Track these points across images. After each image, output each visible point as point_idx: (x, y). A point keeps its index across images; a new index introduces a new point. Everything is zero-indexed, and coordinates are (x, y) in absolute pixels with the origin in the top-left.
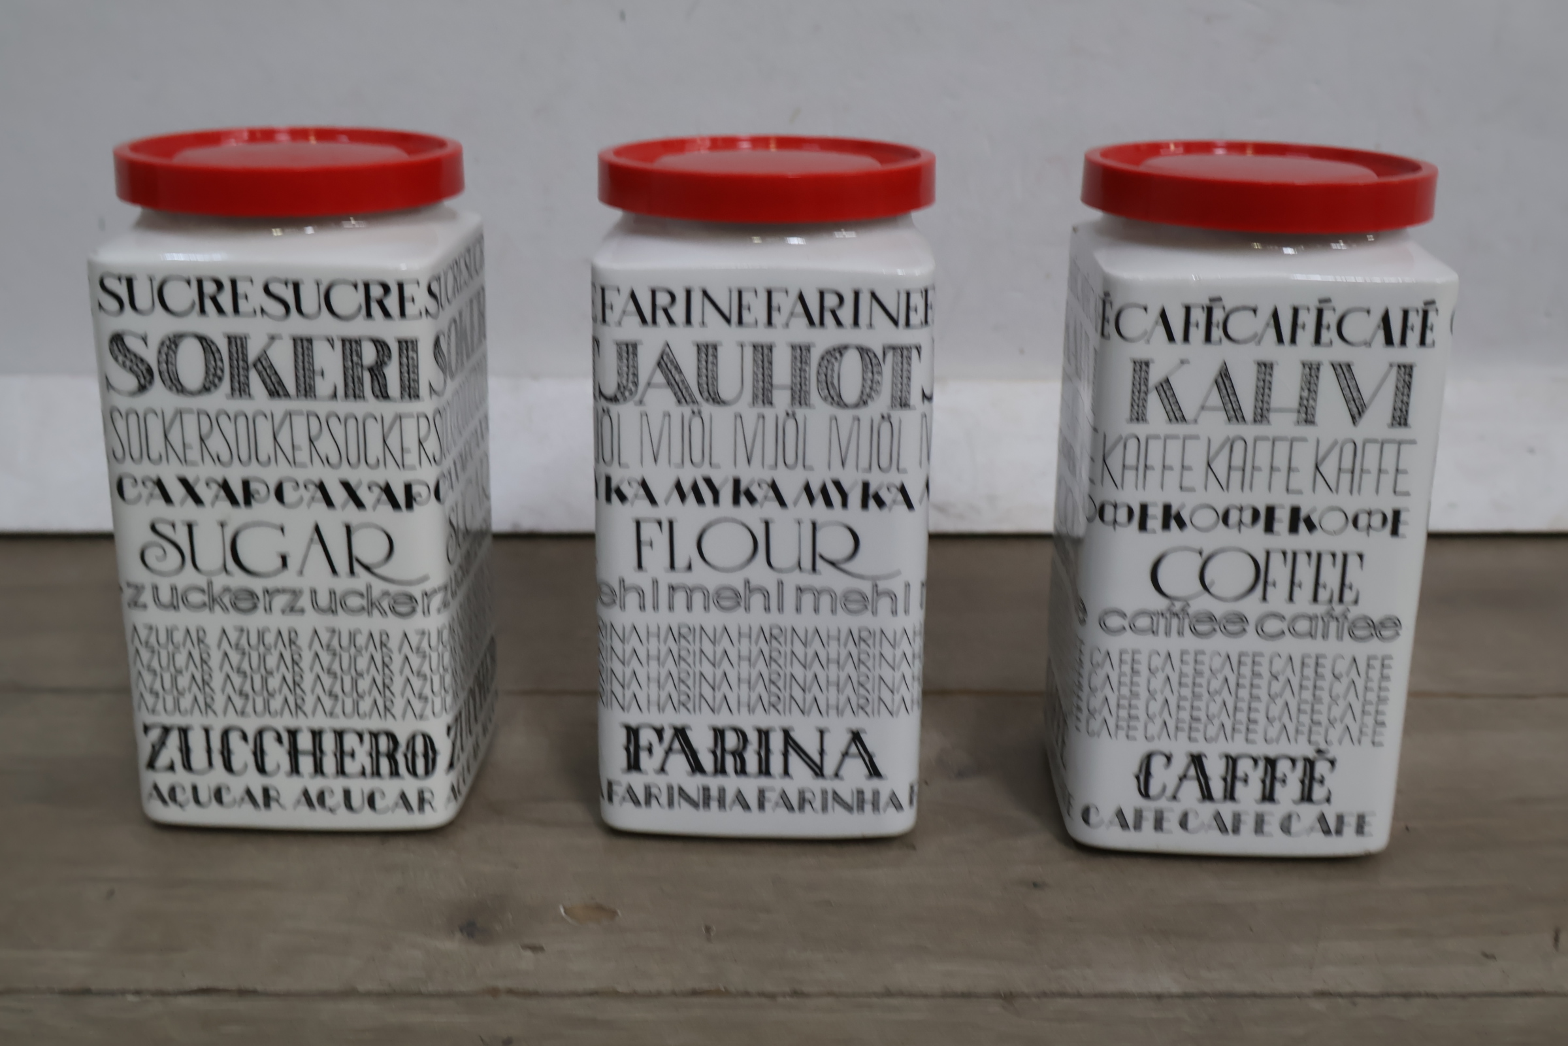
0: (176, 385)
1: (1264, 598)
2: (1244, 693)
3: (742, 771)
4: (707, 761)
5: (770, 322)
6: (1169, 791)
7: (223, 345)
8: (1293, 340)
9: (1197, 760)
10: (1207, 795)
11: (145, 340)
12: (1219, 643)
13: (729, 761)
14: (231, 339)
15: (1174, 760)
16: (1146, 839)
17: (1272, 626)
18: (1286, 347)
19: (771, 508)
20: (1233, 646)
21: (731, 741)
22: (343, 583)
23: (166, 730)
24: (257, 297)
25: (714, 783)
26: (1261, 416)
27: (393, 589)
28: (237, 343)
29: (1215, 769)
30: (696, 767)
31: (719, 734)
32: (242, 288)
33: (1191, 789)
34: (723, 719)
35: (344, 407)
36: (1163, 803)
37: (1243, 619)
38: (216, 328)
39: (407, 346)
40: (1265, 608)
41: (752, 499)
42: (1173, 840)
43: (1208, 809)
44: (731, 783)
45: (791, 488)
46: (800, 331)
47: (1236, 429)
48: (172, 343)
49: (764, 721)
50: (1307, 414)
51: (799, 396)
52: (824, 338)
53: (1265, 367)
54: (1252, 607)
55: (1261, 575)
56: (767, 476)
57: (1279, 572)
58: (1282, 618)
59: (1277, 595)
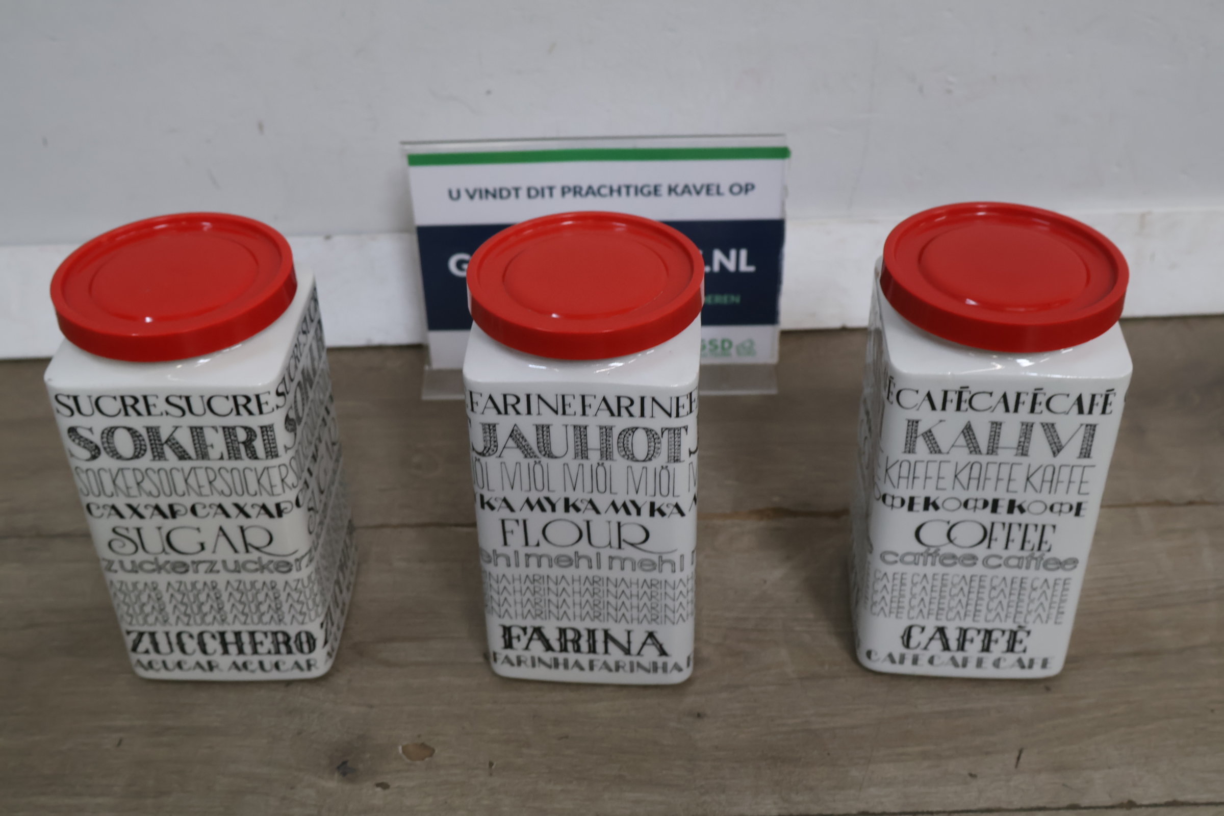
0: (115, 454)
1: (989, 547)
2: (973, 596)
3: (578, 650)
4: (556, 645)
5: (584, 413)
6: (923, 645)
7: (144, 433)
8: (1016, 410)
9: (941, 630)
10: (946, 647)
11: (91, 430)
12: (959, 570)
13: (570, 646)
14: (148, 429)
15: (926, 630)
16: (907, 668)
17: (993, 562)
18: (1011, 414)
19: (590, 514)
20: (968, 572)
21: (570, 635)
23: (141, 634)
24: (162, 406)
25: (561, 657)
26: (992, 450)
28: (153, 431)
29: (953, 636)
30: (549, 648)
31: (563, 632)
32: (151, 401)
33: (937, 645)
34: (564, 624)
35: (229, 464)
36: (918, 651)
37: (974, 558)
38: (139, 423)
39: (267, 429)
40: (989, 552)
41: (577, 509)
42: (923, 669)
43: (947, 655)
44: (572, 657)
45: (602, 504)
46: (605, 418)
47: (975, 458)
48: (110, 432)
49: (592, 626)
50: (1023, 450)
51: (606, 453)
52: (622, 423)
53: (996, 426)
54: (981, 551)
55: (987, 535)
56: (588, 497)
57: (1000, 534)
58: (1000, 558)
59: (998, 546)
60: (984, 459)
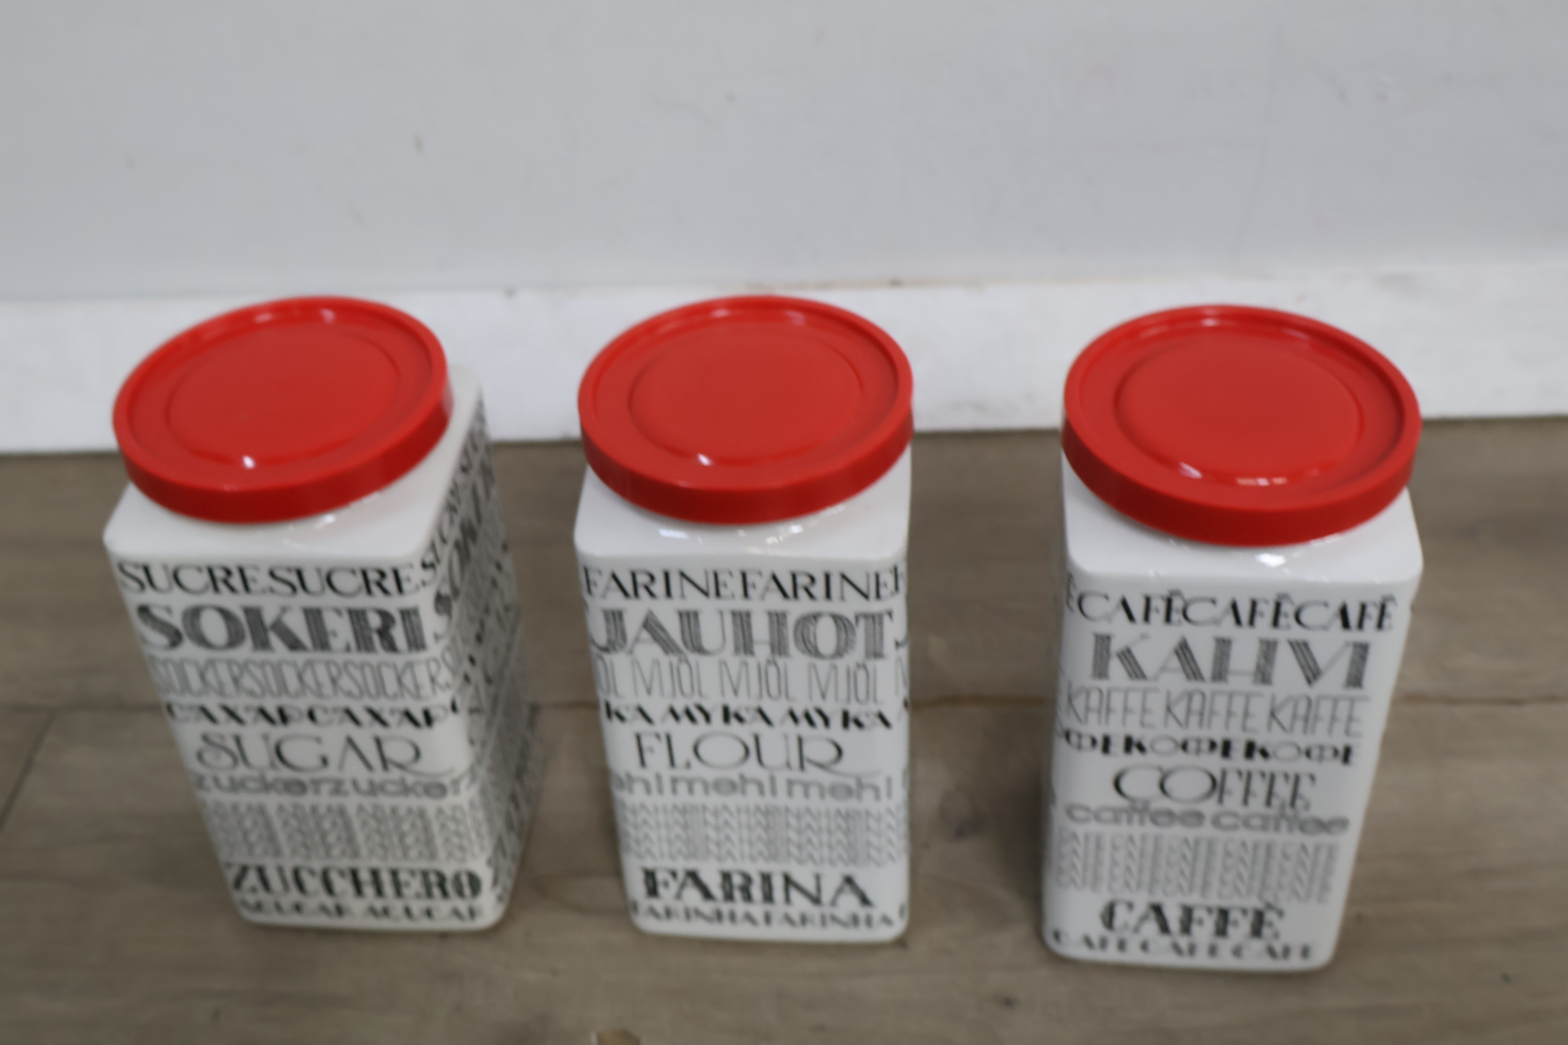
3: (748, 899)
5: (746, 596)
14: (246, 610)
19: (760, 726)
21: (737, 880)
22: (379, 775)
24: (264, 580)
27: (424, 780)
28: (252, 613)
31: (726, 876)
34: (728, 866)
35: (358, 657)
39: (409, 615)
41: (741, 720)
45: (775, 710)
46: (775, 601)
47: (1194, 685)
50: (1263, 675)
51: (779, 649)
52: (799, 608)
56: (754, 703)
60: (1208, 687)
